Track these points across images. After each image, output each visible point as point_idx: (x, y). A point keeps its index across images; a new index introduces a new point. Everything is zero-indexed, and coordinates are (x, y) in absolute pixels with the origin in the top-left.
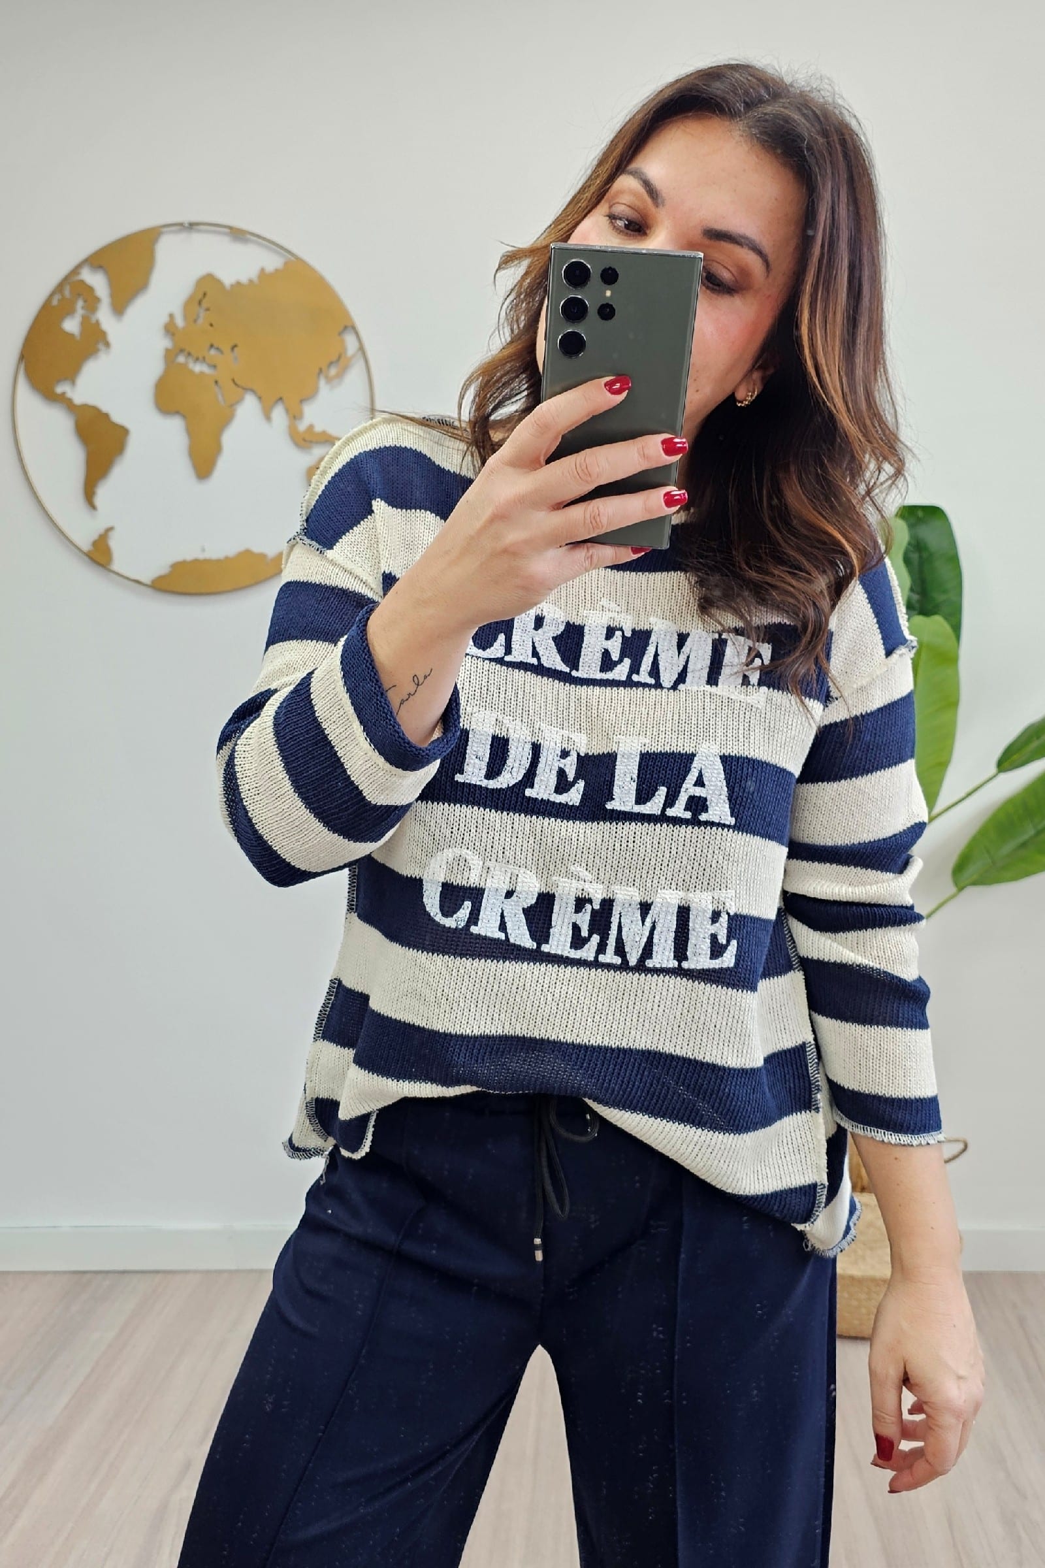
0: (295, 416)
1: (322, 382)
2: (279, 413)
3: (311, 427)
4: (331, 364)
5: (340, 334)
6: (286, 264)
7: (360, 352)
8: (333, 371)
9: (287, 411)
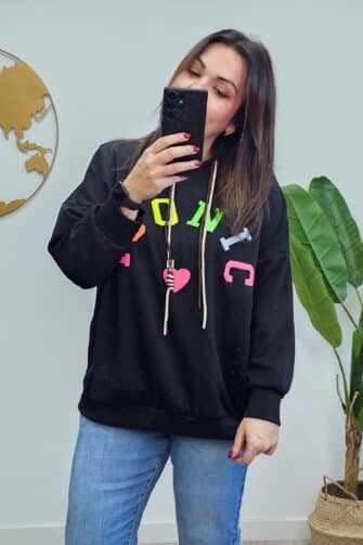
0: (19, 136)
1: (33, 120)
2: (12, 135)
3: (27, 142)
4: (37, 112)
5: (42, 98)
6: (16, 64)
7: (52, 107)
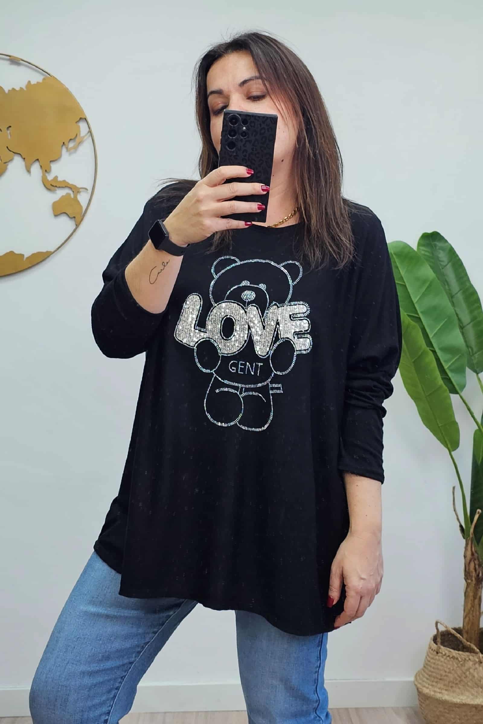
0: (46, 170)
1: (64, 150)
2: (36, 168)
4: (71, 140)
5: (76, 122)
6: (44, 79)
7: (89, 134)
8: (71, 145)
9: (41, 166)
